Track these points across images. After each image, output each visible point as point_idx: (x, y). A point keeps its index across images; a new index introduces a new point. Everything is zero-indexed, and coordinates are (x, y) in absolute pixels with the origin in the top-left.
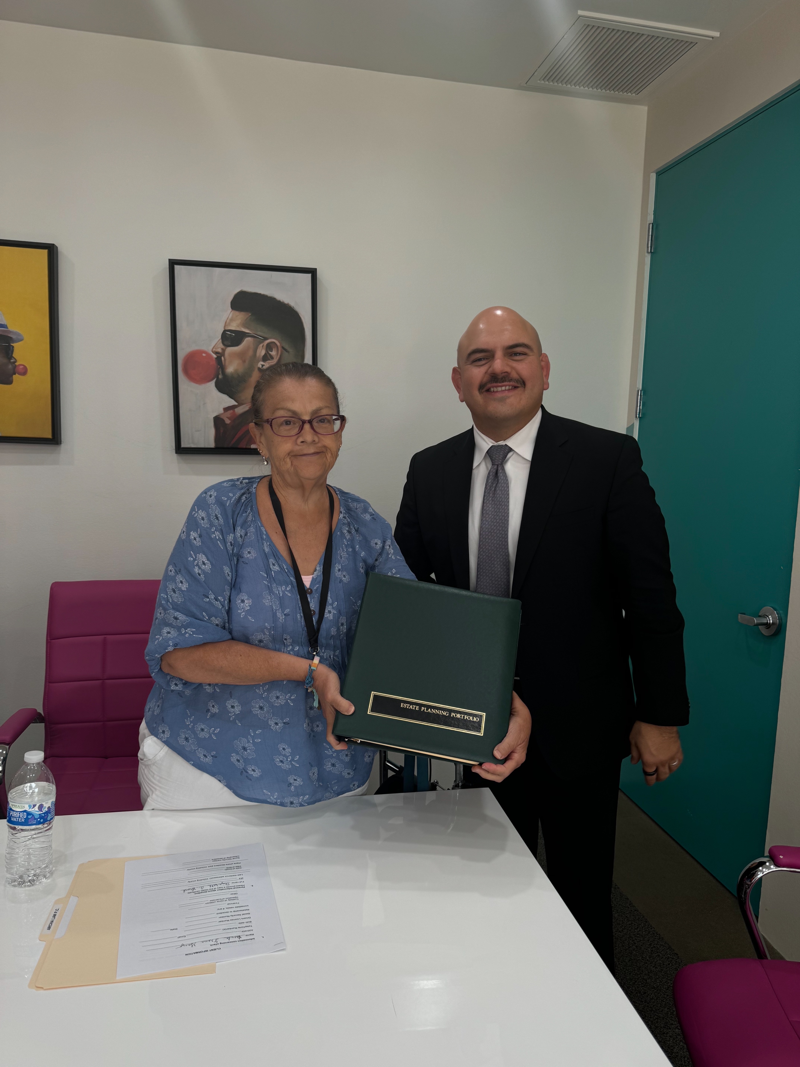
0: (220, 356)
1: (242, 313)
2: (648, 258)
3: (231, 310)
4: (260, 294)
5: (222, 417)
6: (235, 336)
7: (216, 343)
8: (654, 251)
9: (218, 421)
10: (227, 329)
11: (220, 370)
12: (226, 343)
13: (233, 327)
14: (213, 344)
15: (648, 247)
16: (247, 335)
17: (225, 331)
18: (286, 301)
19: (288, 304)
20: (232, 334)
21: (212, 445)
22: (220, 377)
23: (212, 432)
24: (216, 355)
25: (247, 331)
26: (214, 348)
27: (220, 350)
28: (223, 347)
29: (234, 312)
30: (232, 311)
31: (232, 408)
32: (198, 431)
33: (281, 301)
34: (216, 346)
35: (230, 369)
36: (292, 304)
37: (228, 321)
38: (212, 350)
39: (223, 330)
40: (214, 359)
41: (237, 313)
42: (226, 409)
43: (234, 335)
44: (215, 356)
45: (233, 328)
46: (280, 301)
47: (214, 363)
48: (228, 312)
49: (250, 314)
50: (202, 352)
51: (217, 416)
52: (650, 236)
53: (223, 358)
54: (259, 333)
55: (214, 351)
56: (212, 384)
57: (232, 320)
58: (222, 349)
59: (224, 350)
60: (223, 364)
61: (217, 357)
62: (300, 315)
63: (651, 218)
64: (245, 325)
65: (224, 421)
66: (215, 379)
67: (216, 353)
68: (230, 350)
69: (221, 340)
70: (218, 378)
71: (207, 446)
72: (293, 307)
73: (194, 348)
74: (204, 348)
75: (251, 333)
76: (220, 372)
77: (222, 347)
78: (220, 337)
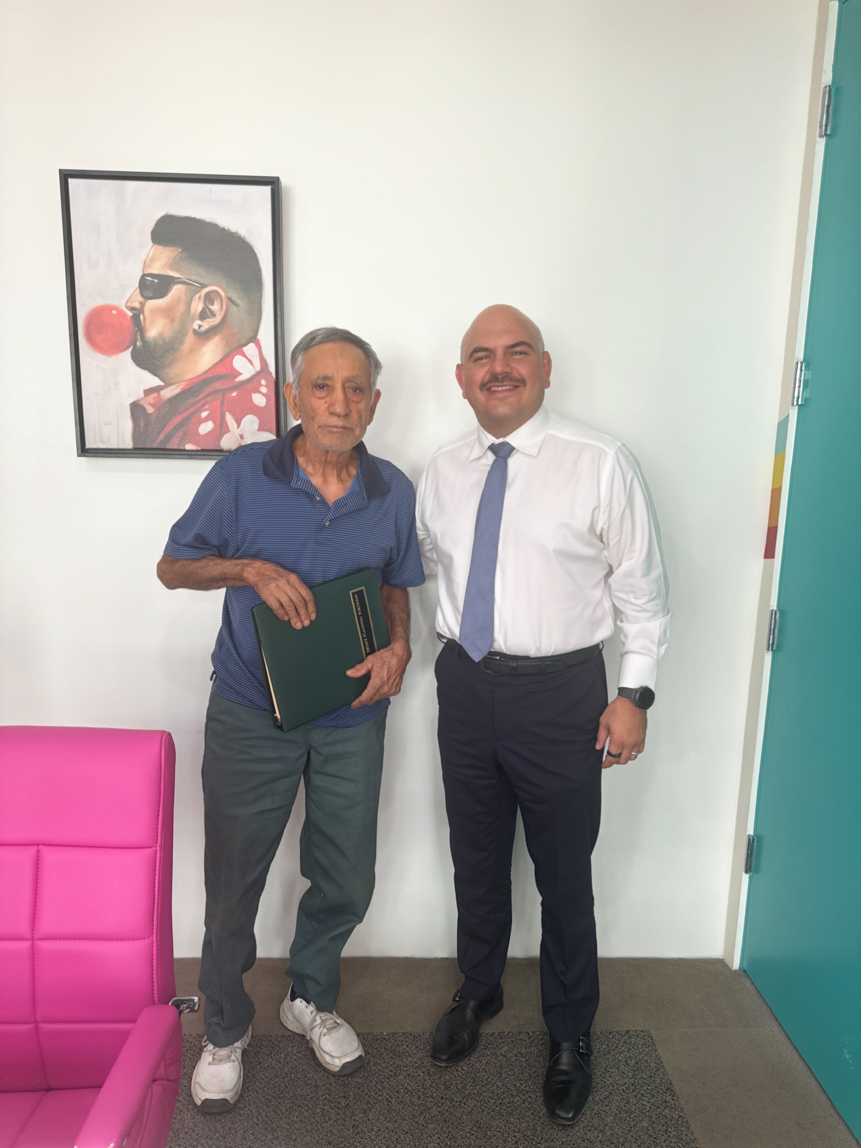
0: (137, 313)
1: (168, 248)
2: (821, 144)
3: (151, 244)
4: (195, 219)
5: (142, 403)
6: (158, 282)
7: (132, 295)
8: (831, 132)
9: (136, 408)
10: (146, 272)
11: (139, 333)
12: (146, 293)
13: (155, 269)
14: (128, 296)
15: (821, 126)
16: (176, 280)
17: (144, 276)
18: (233, 229)
19: (236, 233)
20: (154, 280)
21: (129, 444)
22: (139, 344)
23: (128, 426)
24: (131, 312)
25: (176, 275)
26: (129, 301)
27: (137, 305)
28: (142, 299)
29: (156, 246)
30: (152, 246)
31: (157, 389)
32: (109, 424)
33: (226, 228)
34: (132, 298)
35: (152, 333)
36: (243, 233)
37: (147, 261)
38: (126, 304)
39: (141, 274)
40: (129, 318)
41: (160, 248)
42: (148, 392)
43: (156, 281)
44: (130, 314)
45: (155, 271)
46: (224, 229)
47: (128, 324)
48: (148, 248)
49: (180, 250)
50: (111, 308)
51: (135, 402)
52: (826, 107)
53: (142, 317)
54: (194, 278)
55: (129, 306)
56: (127, 355)
57: (153, 259)
58: (141, 303)
59: (142, 305)
60: (143, 324)
61: (133, 315)
62: (254, 249)
63: (827, 78)
64: (173, 266)
65: (145, 409)
66: (132, 347)
67: (132, 309)
68: (151, 303)
69: (138, 290)
70: (135, 345)
71: (121, 446)
72: (244, 237)
73: (99, 302)
74: (114, 302)
75: (182, 278)
76: (139, 337)
77: (140, 301)
78: (137, 285)
